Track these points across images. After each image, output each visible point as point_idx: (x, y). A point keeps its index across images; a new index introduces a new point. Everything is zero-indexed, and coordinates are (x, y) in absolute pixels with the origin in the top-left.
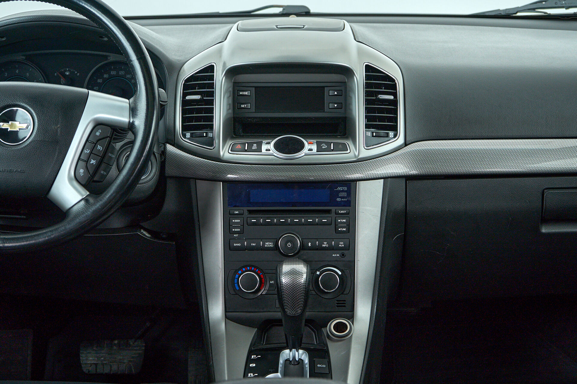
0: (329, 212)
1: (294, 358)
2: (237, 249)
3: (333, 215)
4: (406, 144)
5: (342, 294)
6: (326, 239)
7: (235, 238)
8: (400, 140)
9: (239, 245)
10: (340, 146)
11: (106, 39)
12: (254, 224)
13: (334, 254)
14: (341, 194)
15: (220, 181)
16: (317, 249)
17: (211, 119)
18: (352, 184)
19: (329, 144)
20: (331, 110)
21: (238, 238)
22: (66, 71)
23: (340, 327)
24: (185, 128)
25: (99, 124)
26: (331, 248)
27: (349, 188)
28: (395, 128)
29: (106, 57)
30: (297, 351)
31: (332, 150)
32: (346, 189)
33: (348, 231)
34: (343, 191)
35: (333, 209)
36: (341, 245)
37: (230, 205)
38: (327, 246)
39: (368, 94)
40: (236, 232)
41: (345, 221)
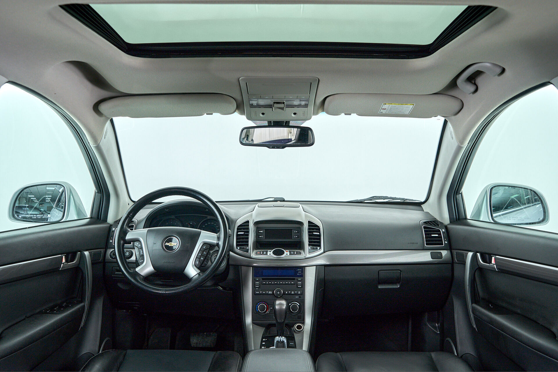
0: (294, 279)
1: (280, 340)
2: (258, 294)
3: (296, 280)
4: (324, 252)
5: (300, 313)
6: (293, 290)
7: (256, 290)
8: (322, 251)
9: (258, 293)
10: (299, 253)
11: (207, 210)
12: (264, 284)
13: (296, 297)
14: (299, 272)
15: (251, 267)
16: (290, 295)
17: (248, 242)
18: (304, 268)
19: (294, 252)
20: (295, 239)
21: (258, 290)
22: (191, 222)
23: (299, 327)
24: (237, 245)
25: (205, 244)
26: (295, 294)
27: (302, 269)
28: (320, 246)
29: (206, 217)
30: (282, 337)
31: (295, 254)
32: (301, 270)
33: (302, 287)
34: (300, 271)
35: (296, 278)
36: (299, 293)
37: (255, 276)
38: (294, 293)
39: (309, 232)
40: (257, 288)
41: (301, 283)
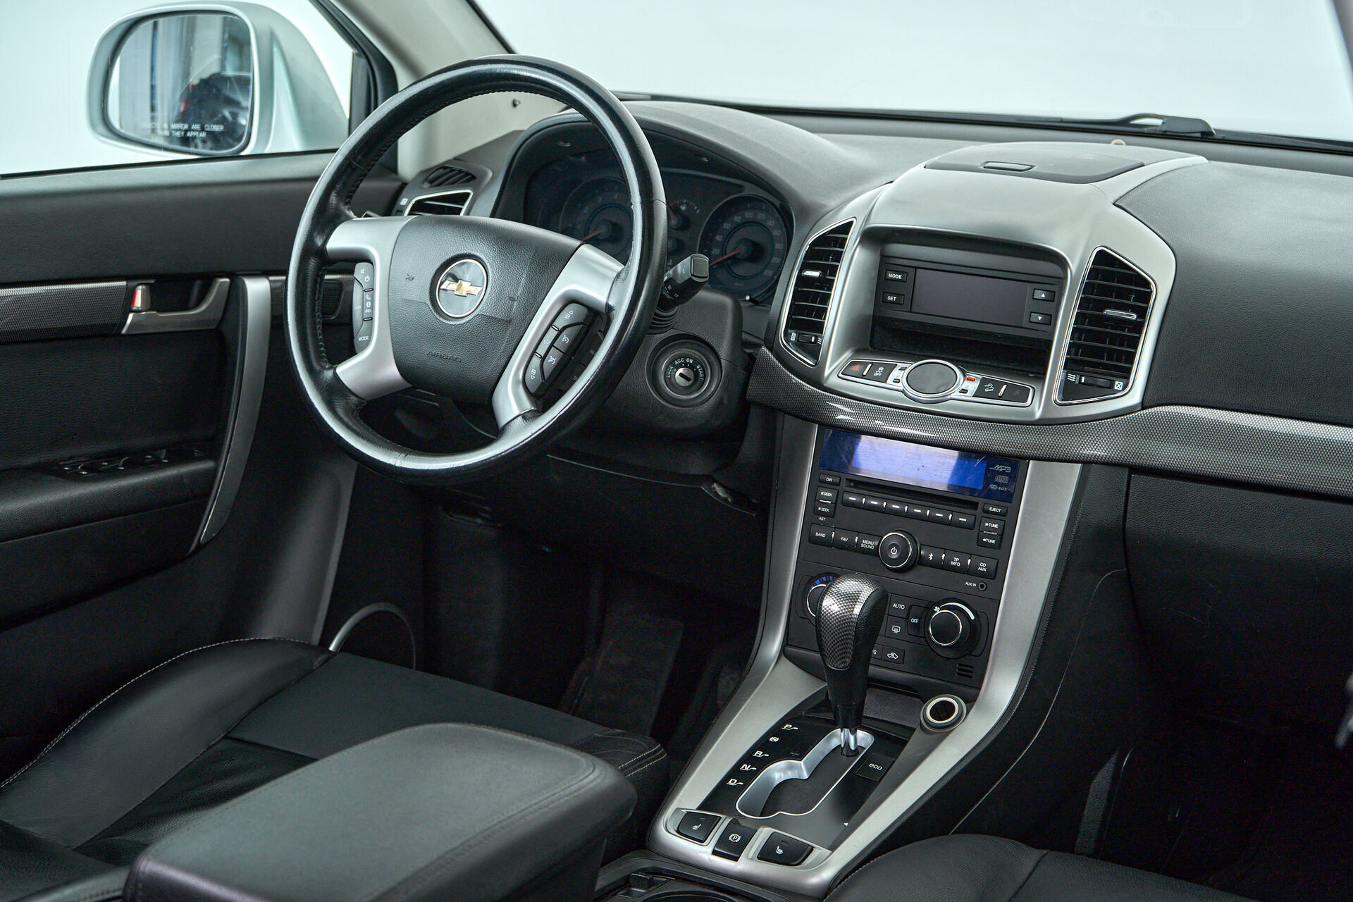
0: (974, 505)
1: (847, 743)
2: (819, 542)
3: (979, 512)
4: (1144, 405)
5: (970, 654)
6: (956, 552)
7: (819, 523)
8: (1134, 397)
9: (823, 535)
10: (1018, 392)
11: (706, 160)
12: (852, 504)
13: (969, 582)
14: (1000, 479)
15: (816, 422)
16: (942, 568)
17: (822, 312)
18: (1022, 462)
19: (998, 385)
20: (1035, 326)
21: (825, 524)
22: (682, 204)
23: (943, 711)
24: (791, 324)
25: (570, 300)
26: (965, 571)
27: (1015, 467)
28: (1125, 374)
29: (740, 188)
30: (854, 733)
31: (1000, 398)
32: (1008, 469)
33: (999, 545)
34: (1003, 473)
35: (981, 501)
36: (983, 567)
37: (823, 465)
38: (959, 565)
39: (1084, 304)
40: (823, 514)
41: (996, 526)
